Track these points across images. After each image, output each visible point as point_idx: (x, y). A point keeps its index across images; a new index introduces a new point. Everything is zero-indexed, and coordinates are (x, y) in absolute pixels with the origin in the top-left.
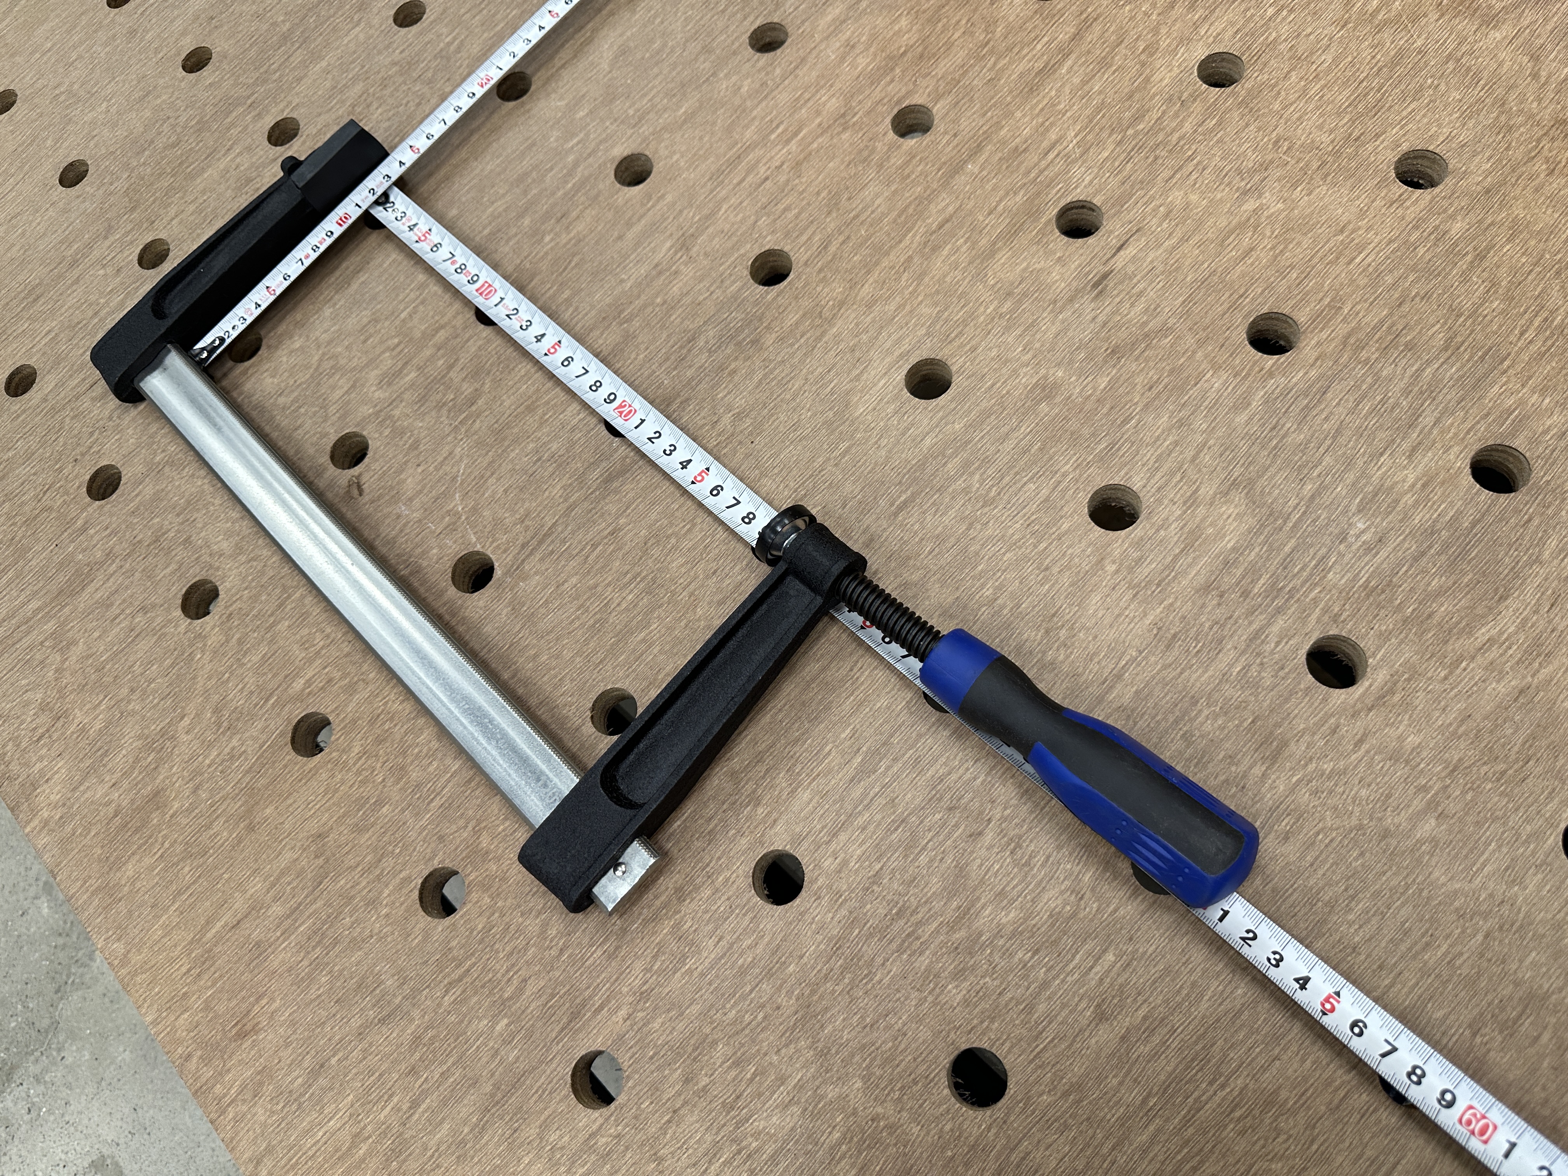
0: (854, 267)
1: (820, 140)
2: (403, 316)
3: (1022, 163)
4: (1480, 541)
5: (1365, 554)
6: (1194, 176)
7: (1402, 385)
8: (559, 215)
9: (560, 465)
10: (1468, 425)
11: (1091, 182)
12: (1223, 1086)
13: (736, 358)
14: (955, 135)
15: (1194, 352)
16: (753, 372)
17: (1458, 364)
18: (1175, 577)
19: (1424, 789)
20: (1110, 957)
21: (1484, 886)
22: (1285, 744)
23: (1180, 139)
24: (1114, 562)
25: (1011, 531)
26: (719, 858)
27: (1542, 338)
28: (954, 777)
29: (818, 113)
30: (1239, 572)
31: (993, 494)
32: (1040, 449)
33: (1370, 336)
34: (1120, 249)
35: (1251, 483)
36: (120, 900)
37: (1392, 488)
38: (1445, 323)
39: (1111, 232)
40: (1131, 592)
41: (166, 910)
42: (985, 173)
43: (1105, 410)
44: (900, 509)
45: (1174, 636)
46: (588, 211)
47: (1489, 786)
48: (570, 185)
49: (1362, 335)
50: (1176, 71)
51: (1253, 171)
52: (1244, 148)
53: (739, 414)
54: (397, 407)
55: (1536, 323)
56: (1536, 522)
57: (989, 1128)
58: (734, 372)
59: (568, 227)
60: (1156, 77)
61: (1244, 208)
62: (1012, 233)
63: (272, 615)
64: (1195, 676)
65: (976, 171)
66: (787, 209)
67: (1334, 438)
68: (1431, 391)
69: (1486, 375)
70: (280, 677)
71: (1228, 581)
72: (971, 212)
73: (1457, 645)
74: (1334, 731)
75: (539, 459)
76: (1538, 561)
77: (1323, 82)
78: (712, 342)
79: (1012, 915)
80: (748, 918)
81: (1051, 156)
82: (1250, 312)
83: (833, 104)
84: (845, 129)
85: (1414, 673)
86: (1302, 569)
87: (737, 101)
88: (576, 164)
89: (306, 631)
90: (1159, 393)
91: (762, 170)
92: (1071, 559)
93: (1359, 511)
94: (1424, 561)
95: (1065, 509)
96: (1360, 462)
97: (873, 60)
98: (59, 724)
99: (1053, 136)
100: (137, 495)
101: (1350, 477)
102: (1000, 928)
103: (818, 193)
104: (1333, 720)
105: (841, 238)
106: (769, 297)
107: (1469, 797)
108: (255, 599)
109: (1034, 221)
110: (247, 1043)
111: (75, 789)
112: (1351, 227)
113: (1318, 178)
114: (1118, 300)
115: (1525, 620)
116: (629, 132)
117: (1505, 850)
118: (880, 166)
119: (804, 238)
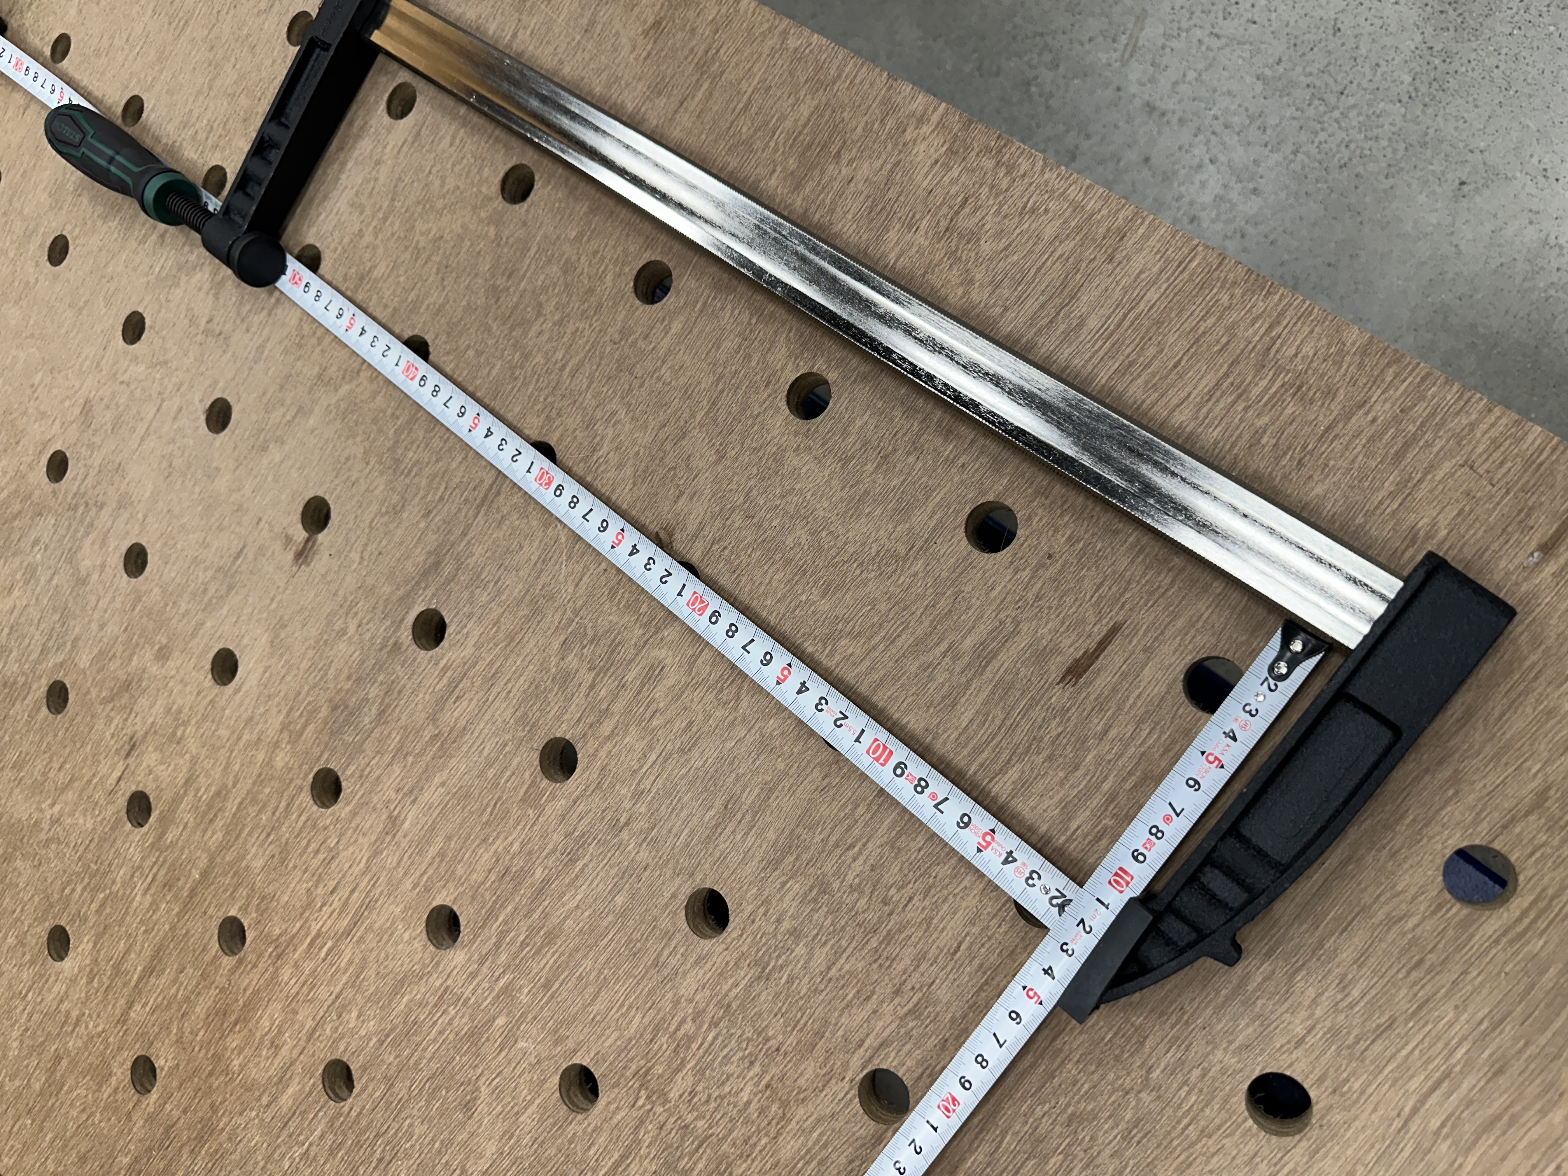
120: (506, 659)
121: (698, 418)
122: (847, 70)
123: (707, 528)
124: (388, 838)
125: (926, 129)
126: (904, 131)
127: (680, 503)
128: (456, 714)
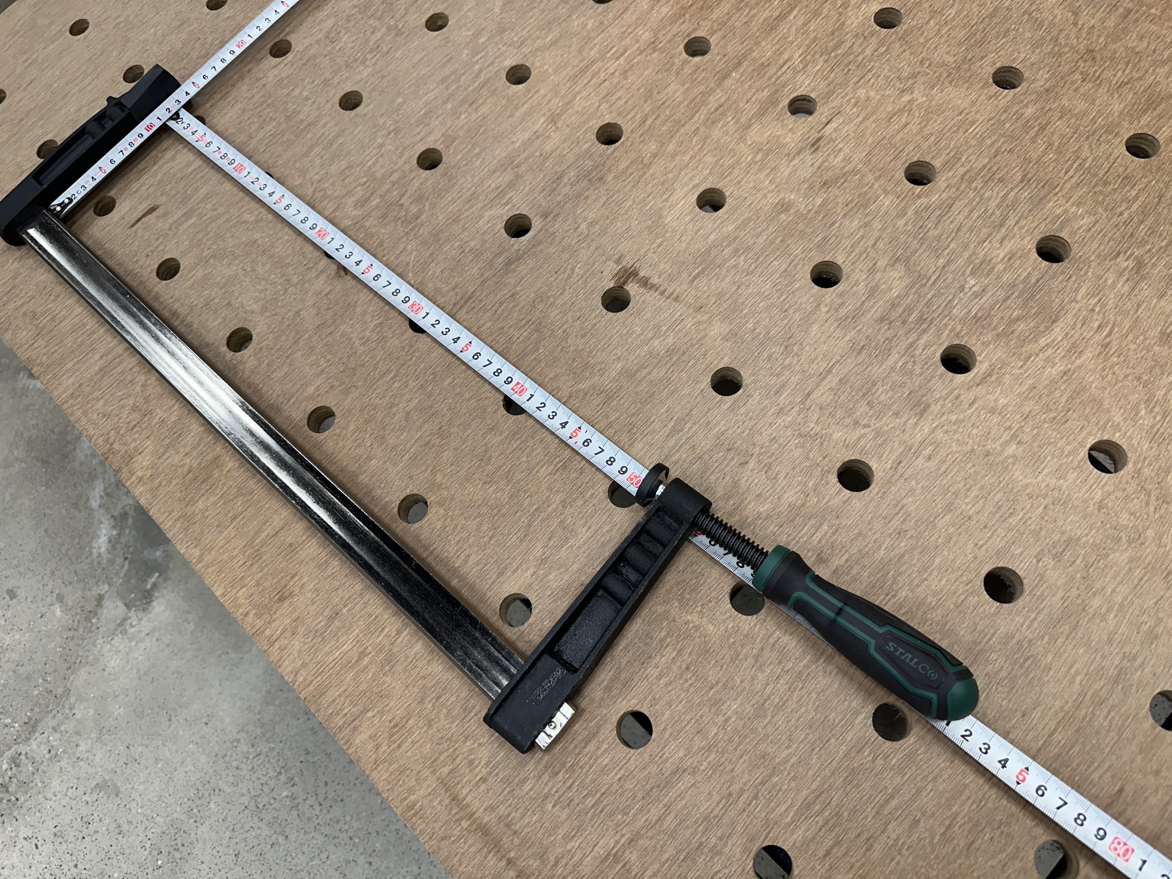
0: (663, 134)
1: (639, 57)
2: (368, 164)
3: (767, 72)
4: (1041, 290)
5: (975, 298)
6: (872, 81)
7: (996, 202)
8: (470, 102)
9: (476, 255)
10: (1034, 225)
11: (809, 84)
12: (894, 596)
13: (589, 189)
14: (724, 56)
15: (873, 184)
16: (600, 197)
17: (1029, 190)
18: (863, 314)
19: (1010, 428)
20: (825, 527)
21: (1043, 480)
22: (928, 406)
23: (864, 59)
24: (826, 306)
25: (764, 289)
26: (587, 483)
27: (1078, 175)
28: (730, 432)
29: (637, 41)
30: (900, 310)
31: (752, 267)
32: (781, 241)
33: (978, 174)
34: (827, 124)
35: (908, 259)
36: (195, 523)
37: (991, 260)
38: (1022, 167)
39: (822, 114)
40: (836, 324)
41: (227, 528)
42: (743, 78)
43: (820, 218)
44: (695, 278)
45: (863, 347)
46: (489, 100)
47: (1046, 425)
48: (477, 84)
49: (972, 174)
50: (861, 18)
51: (908, 79)
52: (902, 65)
53: (591, 222)
54: (367, 220)
55: (1075, 166)
56: (1073, 278)
57: (755, 625)
58: (587, 197)
59: (476, 109)
60: (848, 22)
61: (903, 99)
62: (762, 113)
63: (290, 348)
64: (874, 370)
65: (738, 77)
66: (619, 98)
67: (957, 233)
68: (1014, 205)
69: (1045, 196)
70: (299, 386)
71: (894, 315)
72: (735, 102)
73: (1028, 348)
74: (957, 398)
75: (463, 252)
76: (1075, 300)
77: (949, 26)
78: (573, 179)
79: (766, 506)
80: (606, 516)
81: (784, 69)
82: (906, 161)
83: (647, 37)
84: (654, 51)
85: (1004, 364)
86: (938, 307)
87: (585, 34)
88: (480, 71)
89: (313, 358)
90: (852, 208)
91: (602, 76)
92: (801, 304)
93: (971, 274)
94: (1009, 301)
95: (797, 276)
96: (972, 246)
97: (672, 9)
98: (146, 419)
99: (785, 56)
100: (192, 277)
101: (966, 255)
102: (759, 514)
103: (638, 89)
104: (956, 392)
105: (654, 116)
106: (609, 151)
107: (1035, 432)
108: (277, 339)
109: (775, 107)
110: (286, 603)
111: (160, 458)
112: (966, 111)
113: (947, 83)
114: (827, 153)
115: (1067, 334)
116: (515, 51)
117: (1055, 460)
118: (678, 73)
119: (630, 116)
120: (460, 209)
121: (307, 336)
122: (170, 523)
123: (314, 275)
124: (557, 112)
125: (140, 473)
126: (151, 475)
127: (328, 290)
128: (500, 179)
